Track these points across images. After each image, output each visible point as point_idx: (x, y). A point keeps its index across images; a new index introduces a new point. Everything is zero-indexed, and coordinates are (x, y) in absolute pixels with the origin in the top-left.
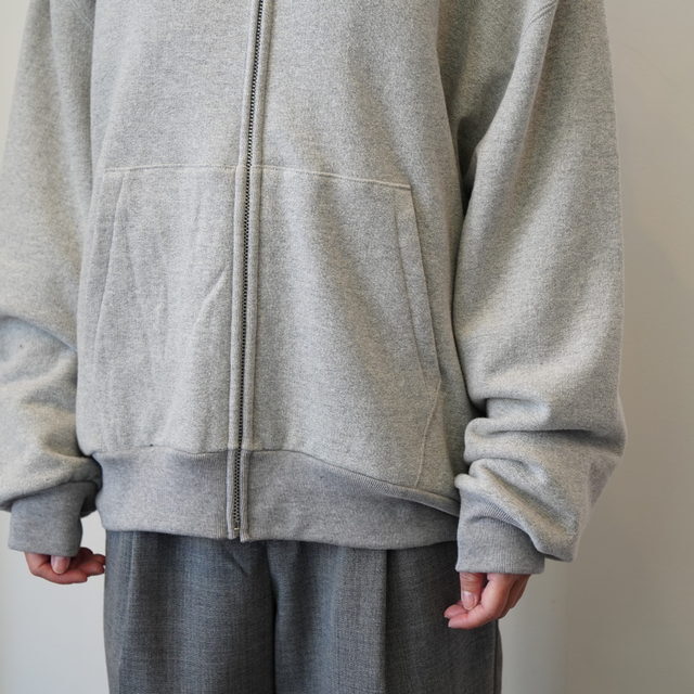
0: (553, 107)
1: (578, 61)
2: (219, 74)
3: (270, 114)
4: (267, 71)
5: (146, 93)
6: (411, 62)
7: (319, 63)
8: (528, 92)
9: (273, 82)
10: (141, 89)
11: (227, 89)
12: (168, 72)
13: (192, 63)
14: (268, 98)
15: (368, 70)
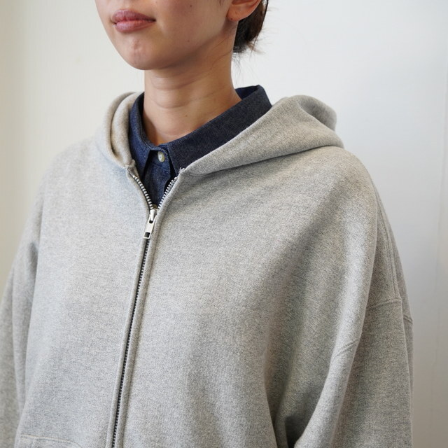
0: (359, 415)
1: (378, 381)
2: (99, 379)
3: (130, 416)
4: (130, 382)
5: (51, 384)
6: (237, 386)
7: (166, 382)
8: (333, 411)
9: (134, 392)
10: (47, 381)
11: (102, 392)
12: (65, 371)
13: (82, 368)
14: (130, 403)
15: (203, 390)
